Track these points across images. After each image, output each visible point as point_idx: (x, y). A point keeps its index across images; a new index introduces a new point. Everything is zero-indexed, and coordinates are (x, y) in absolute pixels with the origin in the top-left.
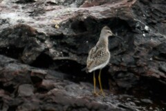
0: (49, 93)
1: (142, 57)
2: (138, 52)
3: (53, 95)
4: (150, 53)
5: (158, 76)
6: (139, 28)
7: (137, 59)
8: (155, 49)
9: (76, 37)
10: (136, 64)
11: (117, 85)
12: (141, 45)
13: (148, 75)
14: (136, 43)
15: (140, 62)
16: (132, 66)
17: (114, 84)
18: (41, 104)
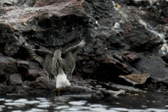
0: (37, 80)
1: (100, 47)
2: (96, 43)
3: (41, 81)
4: (104, 43)
5: (115, 63)
6: (91, 23)
7: (95, 49)
8: (107, 40)
9: (43, 32)
10: (95, 53)
11: (82, 72)
12: (96, 37)
13: (106, 62)
14: (92, 35)
15: (99, 51)
16: (93, 55)
17: (80, 70)
18: (31, 90)
